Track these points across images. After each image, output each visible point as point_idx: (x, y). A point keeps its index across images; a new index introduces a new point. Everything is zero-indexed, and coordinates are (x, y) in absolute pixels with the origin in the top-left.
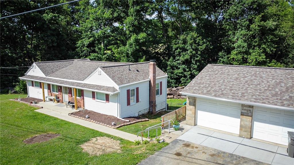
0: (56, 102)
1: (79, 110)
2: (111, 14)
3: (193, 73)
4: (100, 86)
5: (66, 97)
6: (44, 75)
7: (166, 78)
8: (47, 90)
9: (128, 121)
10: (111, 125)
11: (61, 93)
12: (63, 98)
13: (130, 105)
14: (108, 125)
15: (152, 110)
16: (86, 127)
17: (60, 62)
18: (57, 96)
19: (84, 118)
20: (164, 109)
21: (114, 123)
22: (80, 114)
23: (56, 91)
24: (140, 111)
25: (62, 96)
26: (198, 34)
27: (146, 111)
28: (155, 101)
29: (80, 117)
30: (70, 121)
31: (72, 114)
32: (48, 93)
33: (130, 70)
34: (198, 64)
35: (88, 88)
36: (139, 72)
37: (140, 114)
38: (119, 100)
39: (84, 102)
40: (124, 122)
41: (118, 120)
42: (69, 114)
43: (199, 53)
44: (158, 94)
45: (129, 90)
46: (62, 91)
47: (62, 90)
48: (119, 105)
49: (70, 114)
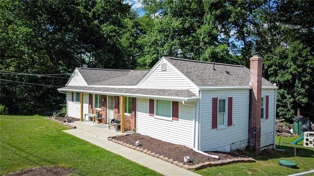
0: (97, 121)
1: (126, 134)
2: (181, 24)
3: (298, 100)
4: (164, 90)
5: (111, 114)
6: (86, 83)
7: (274, 91)
8: (88, 105)
9: (217, 157)
10: (182, 161)
11: (105, 108)
12: (106, 115)
13: (217, 128)
14: (176, 162)
15: (255, 144)
16: (132, 160)
17: (110, 71)
18: (99, 113)
19: (131, 146)
20: (271, 145)
21: (188, 158)
22: (126, 140)
23: (100, 106)
24: (233, 143)
25: (106, 112)
26: (304, 45)
27: (244, 145)
28: (260, 128)
29: (125, 144)
30: (107, 149)
31: (113, 138)
32: (89, 109)
33: (215, 70)
34: (307, 87)
35: (143, 93)
36: (230, 74)
37: (234, 148)
38: (197, 115)
39: (135, 120)
40: (209, 159)
41: (195, 153)
42: (108, 138)
43: (309, 70)
44: (262, 117)
45: (217, 98)
46: (106, 105)
47: (106, 103)
48: (197, 124)
49: (111, 137)
